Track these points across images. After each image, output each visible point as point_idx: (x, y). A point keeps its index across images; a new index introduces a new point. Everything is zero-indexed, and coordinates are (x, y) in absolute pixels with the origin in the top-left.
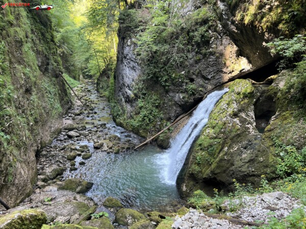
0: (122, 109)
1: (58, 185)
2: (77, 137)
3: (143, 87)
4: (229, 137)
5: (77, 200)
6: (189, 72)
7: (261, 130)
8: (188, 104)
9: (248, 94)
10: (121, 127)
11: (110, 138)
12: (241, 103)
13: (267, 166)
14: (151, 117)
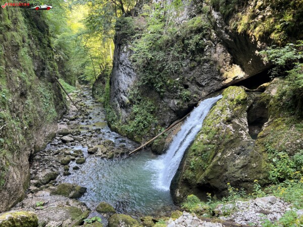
0: (117, 114)
1: (51, 189)
2: (71, 141)
3: (138, 93)
4: (222, 143)
5: (69, 205)
6: (183, 78)
7: (254, 136)
8: (182, 110)
9: (241, 100)
10: (116, 132)
11: (105, 143)
12: (235, 109)
13: (259, 172)
14: (146, 122)
